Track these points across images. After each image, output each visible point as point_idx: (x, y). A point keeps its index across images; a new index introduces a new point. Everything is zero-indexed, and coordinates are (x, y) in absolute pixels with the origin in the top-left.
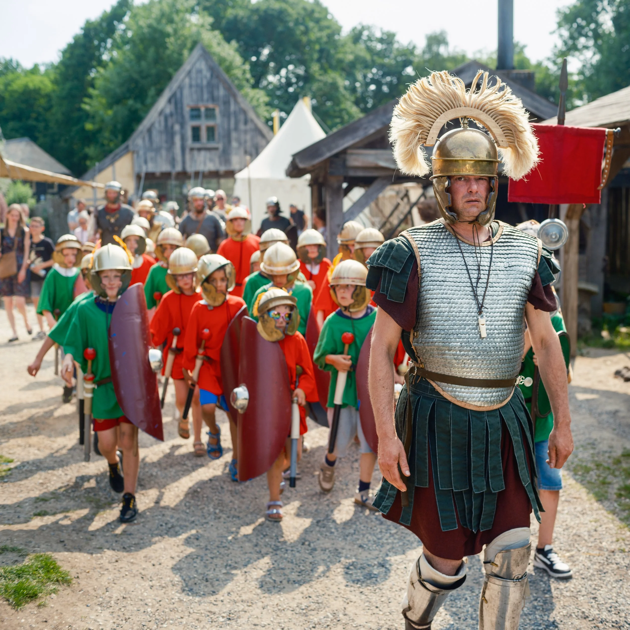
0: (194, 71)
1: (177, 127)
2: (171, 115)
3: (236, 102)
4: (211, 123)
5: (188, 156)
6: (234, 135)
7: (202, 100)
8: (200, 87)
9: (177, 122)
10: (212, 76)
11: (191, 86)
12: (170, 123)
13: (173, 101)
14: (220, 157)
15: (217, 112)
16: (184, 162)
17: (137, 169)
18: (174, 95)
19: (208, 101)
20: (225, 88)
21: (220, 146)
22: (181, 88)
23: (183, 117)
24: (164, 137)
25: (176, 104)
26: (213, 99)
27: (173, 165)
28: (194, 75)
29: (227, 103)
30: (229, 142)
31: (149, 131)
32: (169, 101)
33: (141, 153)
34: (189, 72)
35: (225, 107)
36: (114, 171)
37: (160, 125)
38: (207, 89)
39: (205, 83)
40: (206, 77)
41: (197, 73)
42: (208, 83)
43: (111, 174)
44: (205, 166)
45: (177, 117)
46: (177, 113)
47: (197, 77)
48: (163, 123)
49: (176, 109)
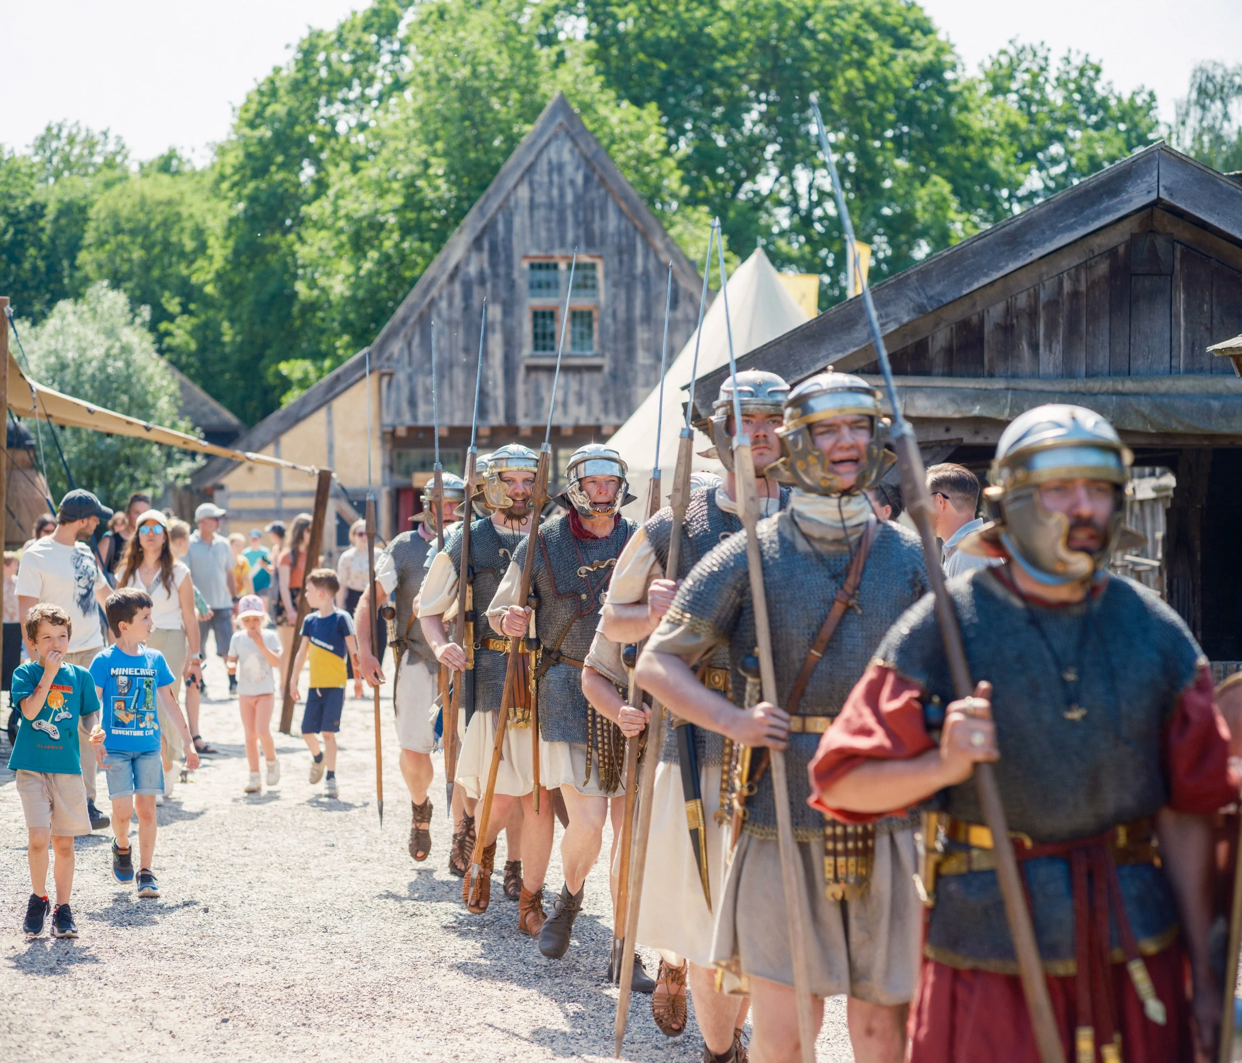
0: (543, 166)
1: (495, 312)
2: (482, 280)
3: (648, 246)
4: (584, 303)
5: (520, 388)
6: (642, 334)
7: (563, 244)
8: (556, 208)
9: (495, 299)
10: (587, 179)
11: (533, 206)
12: (476, 302)
13: (486, 245)
14: (603, 391)
15: (600, 273)
16: (510, 405)
17: (388, 419)
18: (489, 228)
19: (575, 244)
20: (620, 212)
21: (606, 362)
22: (507, 210)
23: (511, 286)
24: (460, 336)
25: (493, 250)
26: (590, 241)
27: (483, 412)
28: (541, 176)
29: (625, 252)
30: (630, 352)
31: (424, 321)
32: (477, 244)
33: (401, 377)
34: (530, 169)
35: (621, 262)
36: (330, 423)
37: (450, 304)
38: (575, 215)
39: (569, 198)
40: (572, 182)
41: (550, 172)
42: (578, 199)
43: (322, 430)
44: (565, 412)
45: (494, 286)
46: (496, 275)
47: (551, 182)
48: (458, 301)
49: (493, 265)
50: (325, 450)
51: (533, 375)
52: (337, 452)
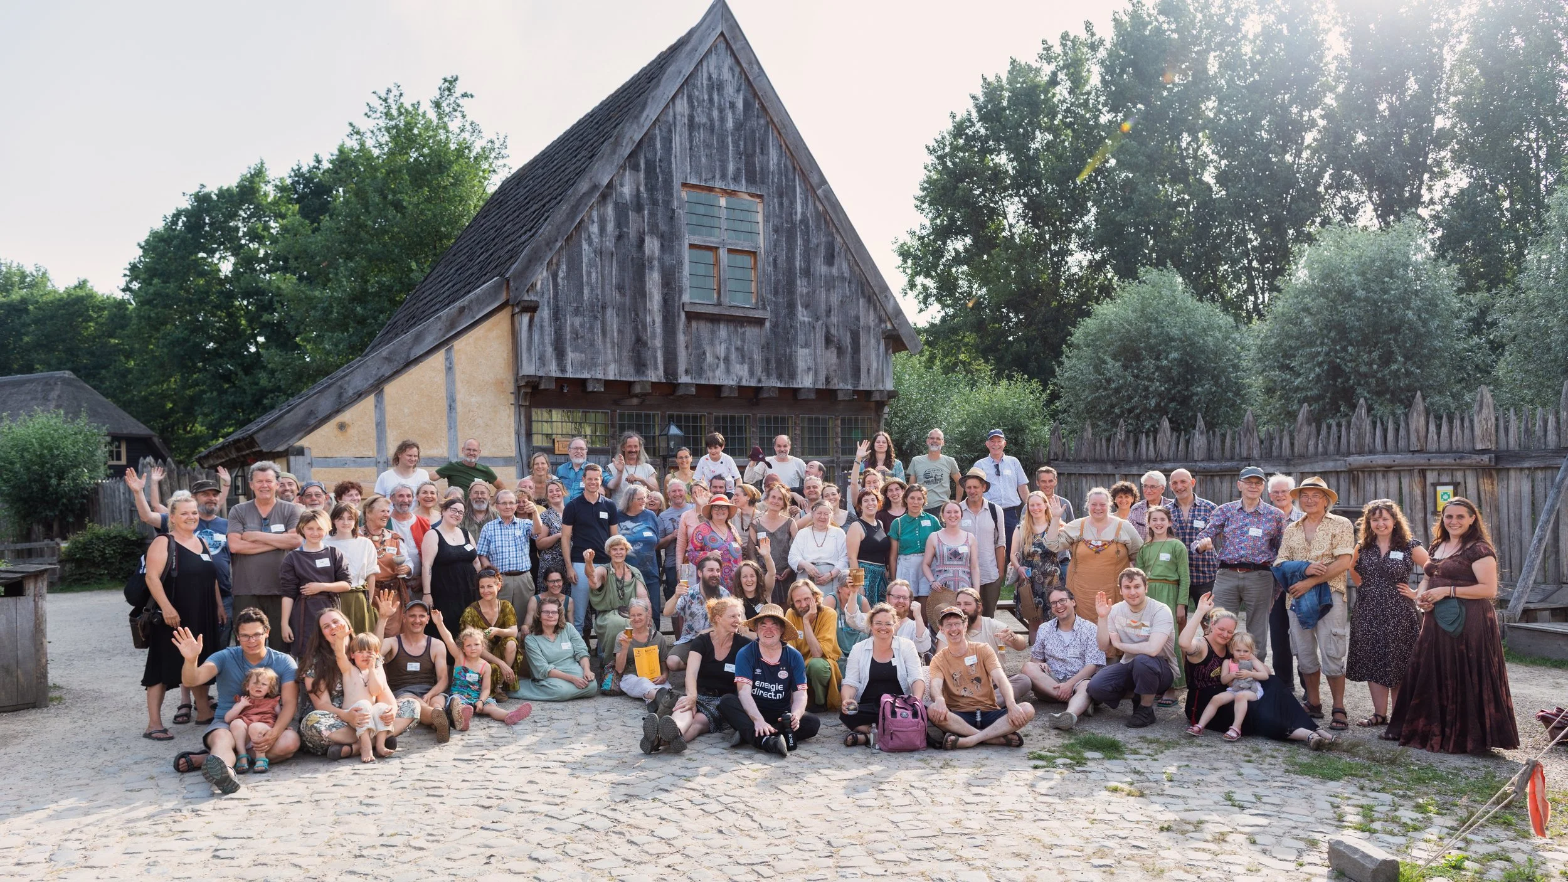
0: (703, 79)
1: (652, 245)
2: (638, 205)
3: (807, 192)
6: (801, 288)
7: (724, 177)
8: (717, 132)
9: (654, 230)
11: (692, 125)
12: (632, 232)
13: (642, 164)
14: (765, 348)
15: (760, 215)
16: (670, 358)
17: (526, 370)
18: (646, 142)
19: (736, 177)
20: (780, 148)
21: (767, 315)
22: (665, 125)
23: (671, 216)
24: (613, 271)
25: (650, 171)
26: (751, 173)
28: (701, 92)
29: (785, 195)
30: (791, 306)
31: (572, 245)
32: (632, 160)
33: (544, 313)
34: (689, 81)
35: (781, 204)
36: (450, 369)
37: (602, 230)
38: (736, 144)
39: (730, 124)
40: (732, 105)
41: (711, 88)
42: (739, 126)
43: (440, 378)
44: (728, 371)
45: (652, 214)
46: (654, 202)
47: (711, 100)
48: (610, 227)
49: (651, 188)
50: (444, 404)
51: (694, 324)
52: (459, 408)
